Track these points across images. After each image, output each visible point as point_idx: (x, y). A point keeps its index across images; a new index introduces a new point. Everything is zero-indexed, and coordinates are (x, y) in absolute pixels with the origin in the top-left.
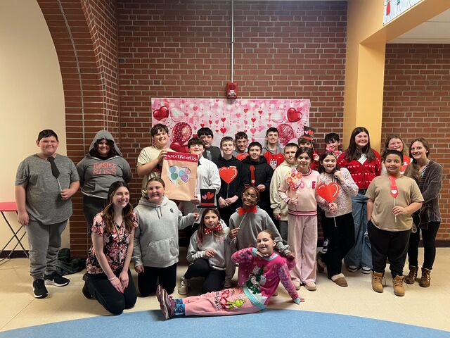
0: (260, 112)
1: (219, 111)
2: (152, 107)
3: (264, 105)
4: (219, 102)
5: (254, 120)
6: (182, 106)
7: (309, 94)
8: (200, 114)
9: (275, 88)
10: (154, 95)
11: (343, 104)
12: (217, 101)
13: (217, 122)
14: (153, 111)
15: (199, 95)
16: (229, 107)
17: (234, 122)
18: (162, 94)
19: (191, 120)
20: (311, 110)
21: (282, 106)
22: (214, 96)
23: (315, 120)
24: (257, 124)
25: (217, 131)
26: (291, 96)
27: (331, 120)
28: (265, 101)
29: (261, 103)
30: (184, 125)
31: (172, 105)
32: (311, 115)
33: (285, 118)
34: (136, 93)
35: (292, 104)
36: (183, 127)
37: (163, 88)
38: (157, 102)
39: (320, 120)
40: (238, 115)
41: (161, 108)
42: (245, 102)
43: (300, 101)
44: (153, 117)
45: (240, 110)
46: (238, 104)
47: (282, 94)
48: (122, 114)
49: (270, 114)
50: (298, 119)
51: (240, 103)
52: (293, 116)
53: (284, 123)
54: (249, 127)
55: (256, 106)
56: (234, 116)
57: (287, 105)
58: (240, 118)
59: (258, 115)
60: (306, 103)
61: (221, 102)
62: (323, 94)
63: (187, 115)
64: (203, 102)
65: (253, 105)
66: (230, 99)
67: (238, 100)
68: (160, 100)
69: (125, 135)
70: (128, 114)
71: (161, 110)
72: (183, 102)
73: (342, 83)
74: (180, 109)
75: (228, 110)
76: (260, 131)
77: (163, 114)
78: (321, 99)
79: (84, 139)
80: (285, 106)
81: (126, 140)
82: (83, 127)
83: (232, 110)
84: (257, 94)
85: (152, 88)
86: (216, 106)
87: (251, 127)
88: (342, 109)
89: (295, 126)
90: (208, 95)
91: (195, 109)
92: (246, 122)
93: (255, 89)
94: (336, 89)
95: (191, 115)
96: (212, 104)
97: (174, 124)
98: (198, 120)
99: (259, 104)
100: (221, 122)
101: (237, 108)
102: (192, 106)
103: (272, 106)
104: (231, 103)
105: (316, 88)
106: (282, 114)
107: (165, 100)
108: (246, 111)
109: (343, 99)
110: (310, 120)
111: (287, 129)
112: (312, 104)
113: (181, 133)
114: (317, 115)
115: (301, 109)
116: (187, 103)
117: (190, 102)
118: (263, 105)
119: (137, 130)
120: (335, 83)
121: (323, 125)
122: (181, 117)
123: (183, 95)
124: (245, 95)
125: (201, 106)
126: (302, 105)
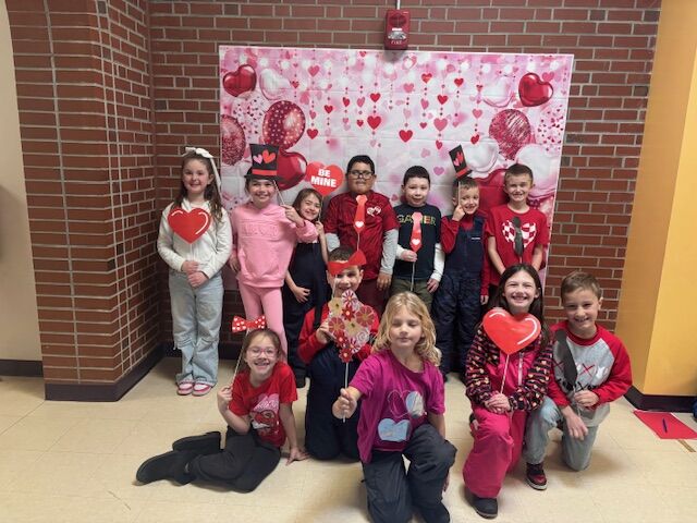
0: (459, 82)
1: (367, 77)
2: (221, 66)
3: (468, 65)
4: (367, 57)
5: (442, 99)
6: (285, 64)
7: (572, 41)
8: (323, 84)
9: (496, 27)
10: (225, 39)
11: (650, 67)
12: (363, 54)
13: (361, 102)
14: (222, 75)
15: (323, 41)
16: (390, 68)
17: (399, 103)
18: (241, 38)
19: (305, 97)
20: (575, 78)
21: (508, 69)
22: (356, 42)
23: (582, 102)
24: (449, 108)
25: (360, 123)
26: (532, 45)
27: (618, 103)
28: (470, 58)
29: (460, 61)
30: (288, 107)
31: (263, 62)
32: (574, 90)
33: (513, 96)
34: (185, 35)
35: (532, 64)
36: (287, 112)
37: (242, 23)
38: (230, 56)
39: (594, 103)
40: (409, 88)
41: (240, 68)
42: (425, 57)
43: (550, 59)
44: (222, 89)
45: (413, 77)
46: (409, 63)
47: (513, 40)
48: (157, 81)
49: (480, 87)
50: (542, 100)
51: (414, 59)
52: (533, 91)
53: (510, 107)
54: (431, 116)
55: (450, 68)
56: (398, 90)
57: (519, 65)
58: (412, 95)
59: (453, 88)
60: (564, 61)
61: (372, 58)
62: (607, 41)
63: (295, 84)
64: (332, 56)
65: (442, 64)
66: (393, 49)
67: (410, 53)
68: (238, 51)
69: (164, 129)
70: (169, 82)
71: (239, 73)
72: (288, 56)
73: (655, 16)
74: (281, 71)
75: (386, 76)
76: (455, 125)
77: (243, 82)
78: (600, 54)
79: (58, 127)
80: (516, 70)
81: (167, 139)
82: (56, 99)
83: (395, 76)
84: (453, 40)
85: (221, 22)
86: (360, 66)
87: (436, 115)
88: (647, 79)
89: (534, 114)
90: (343, 42)
91: (314, 71)
92: (425, 104)
93: (449, 27)
94: (638, 29)
95: (304, 86)
96: (352, 62)
97: (267, 106)
98: (320, 97)
99: (456, 64)
100: (369, 103)
101: (407, 70)
102: (307, 64)
103: (487, 68)
104: (394, 60)
105: (591, 28)
106: (508, 87)
107: (249, 51)
108: (426, 78)
109: (650, 55)
110: (571, 102)
111: (516, 123)
112: (579, 66)
113: (281, 126)
114: (587, 90)
115: (552, 75)
116: (295, 59)
117: (303, 57)
118: (465, 66)
119: (190, 117)
120: (637, 16)
121: (598, 115)
122: (283, 90)
123: (288, 40)
124: (425, 43)
125: (328, 65)
126: (554, 66)
